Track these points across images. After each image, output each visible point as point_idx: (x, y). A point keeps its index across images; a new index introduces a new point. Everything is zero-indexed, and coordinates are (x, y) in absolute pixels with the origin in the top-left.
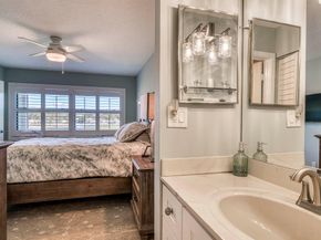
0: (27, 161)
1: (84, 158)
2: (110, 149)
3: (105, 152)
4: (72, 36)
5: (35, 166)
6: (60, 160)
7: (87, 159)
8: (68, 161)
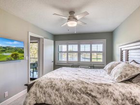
0: (54, 90)
1: (90, 95)
2: (110, 89)
3: (106, 91)
4: (80, 8)
5: (59, 95)
6: (74, 93)
7: (93, 96)
8: (78, 95)
